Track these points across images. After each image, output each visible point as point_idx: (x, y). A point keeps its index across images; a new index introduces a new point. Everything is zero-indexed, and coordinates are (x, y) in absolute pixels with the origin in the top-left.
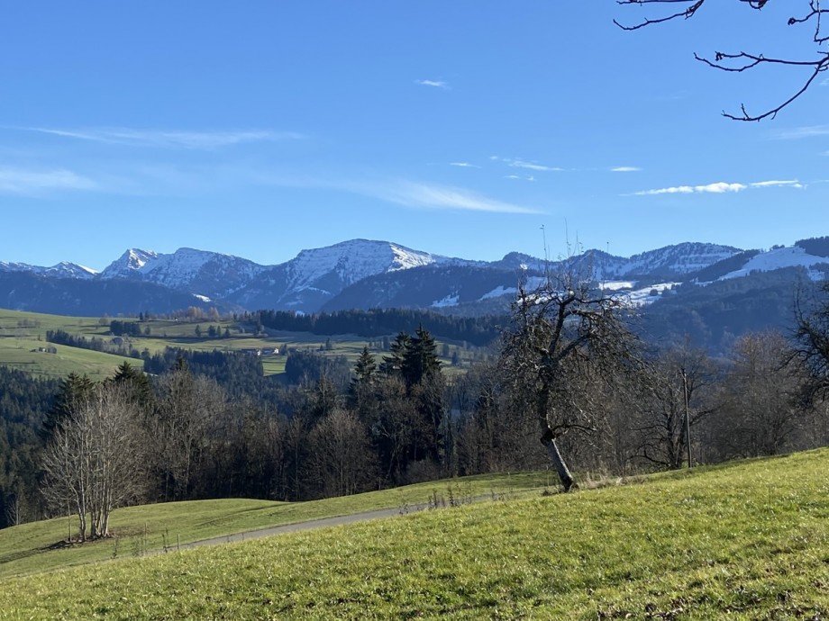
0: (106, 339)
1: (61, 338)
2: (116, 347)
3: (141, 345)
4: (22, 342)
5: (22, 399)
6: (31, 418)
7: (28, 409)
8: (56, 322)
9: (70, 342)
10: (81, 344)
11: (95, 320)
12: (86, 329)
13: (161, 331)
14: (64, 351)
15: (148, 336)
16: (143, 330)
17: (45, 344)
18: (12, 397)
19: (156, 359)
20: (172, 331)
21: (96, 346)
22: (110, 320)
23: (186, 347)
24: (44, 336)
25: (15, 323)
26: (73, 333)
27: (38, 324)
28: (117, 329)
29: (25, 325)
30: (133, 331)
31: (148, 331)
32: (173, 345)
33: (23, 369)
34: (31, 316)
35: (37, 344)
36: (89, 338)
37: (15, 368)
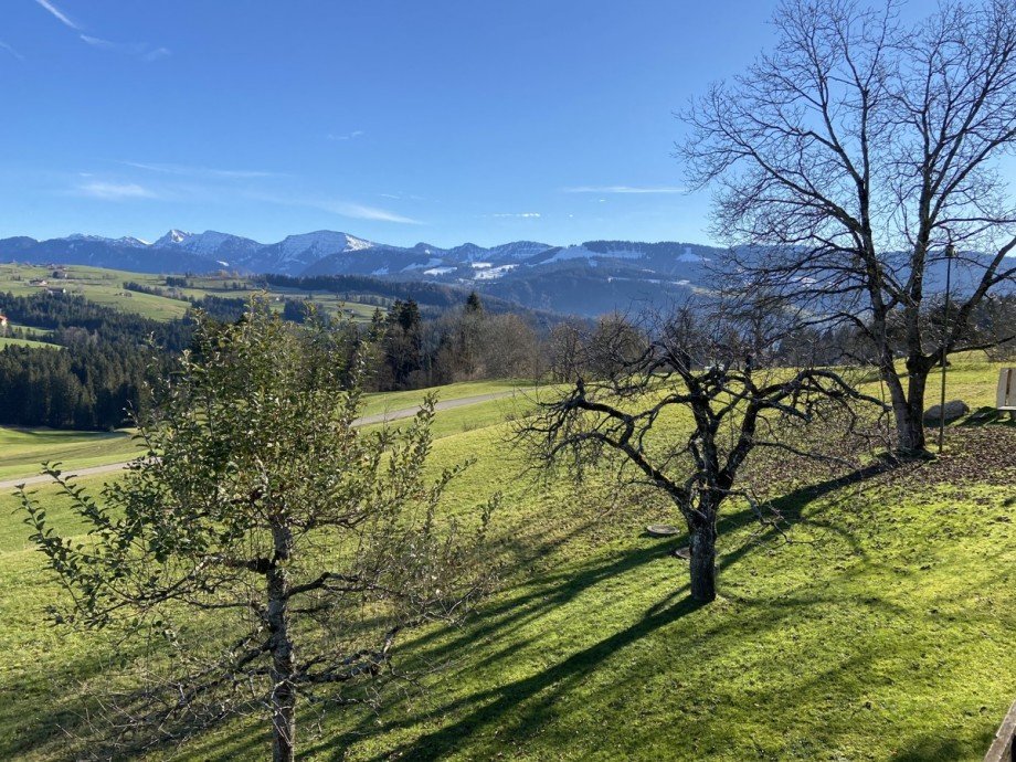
0: (165, 288)
1: (133, 287)
2: (172, 294)
3: (188, 293)
4: (106, 289)
5: (115, 326)
6: (123, 338)
7: (120, 333)
8: (130, 277)
9: (140, 290)
10: (147, 291)
11: (156, 276)
12: (149, 281)
13: (201, 284)
14: (137, 296)
15: (192, 287)
16: (188, 282)
17: (124, 291)
18: (109, 325)
19: (199, 302)
20: (207, 285)
21: (158, 293)
22: (166, 276)
23: (218, 295)
24: (121, 286)
25: (100, 276)
26: (141, 284)
27: (116, 277)
28: (170, 282)
29: (107, 277)
30: (182, 284)
31: (192, 284)
32: (210, 294)
33: (110, 306)
34: (111, 272)
35: (118, 291)
36: (152, 288)
37: (105, 306)
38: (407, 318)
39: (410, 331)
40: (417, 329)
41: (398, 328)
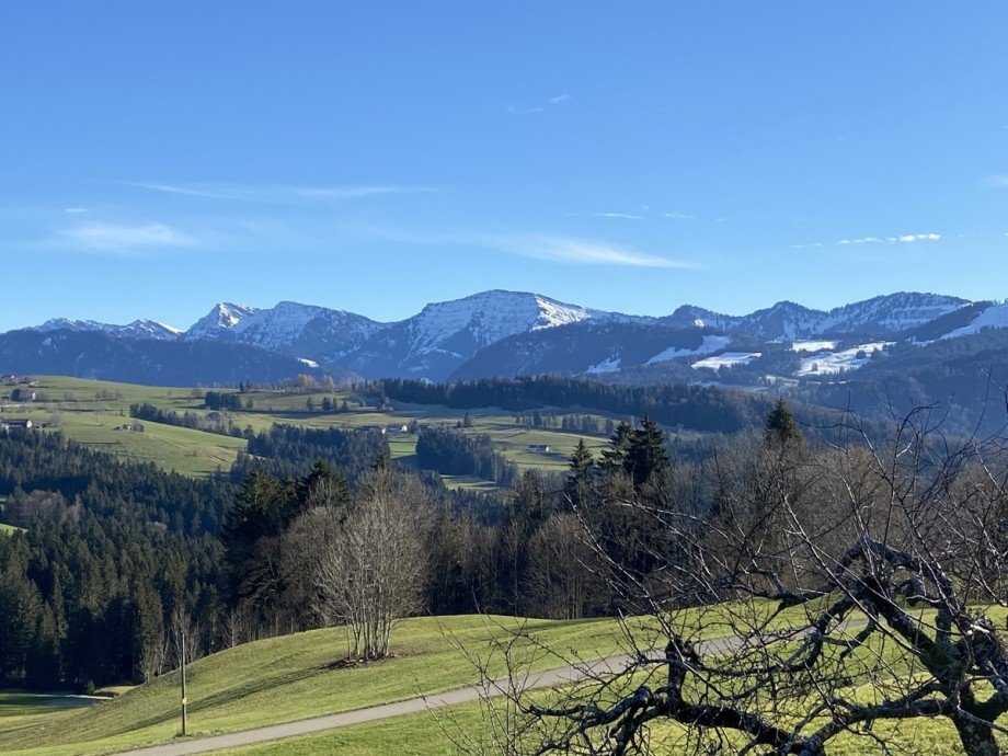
0: (201, 413)
1: (146, 413)
2: (213, 424)
3: (243, 421)
4: (102, 418)
5: (111, 487)
6: (124, 510)
7: (119, 500)
8: (142, 394)
9: (160, 419)
10: (171, 420)
11: (186, 392)
12: (176, 402)
13: (266, 404)
14: (153, 430)
15: (250, 410)
16: (244, 402)
17: (130, 421)
18: (101, 485)
19: (262, 438)
20: (281, 404)
21: (189, 423)
22: (205, 390)
23: (296, 423)
24: (127, 412)
25: (90, 395)
26: (160, 406)
27: (119, 395)
28: (213, 401)
29: (104, 397)
30: (232, 404)
31: (250, 405)
32: (281, 421)
33: (106, 450)
34: (111, 386)
35: (121, 421)
36: (181, 413)
37: (97, 450)
38: (641, 460)
39: (647, 489)
40: (662, 483)
41: (622, 481)
